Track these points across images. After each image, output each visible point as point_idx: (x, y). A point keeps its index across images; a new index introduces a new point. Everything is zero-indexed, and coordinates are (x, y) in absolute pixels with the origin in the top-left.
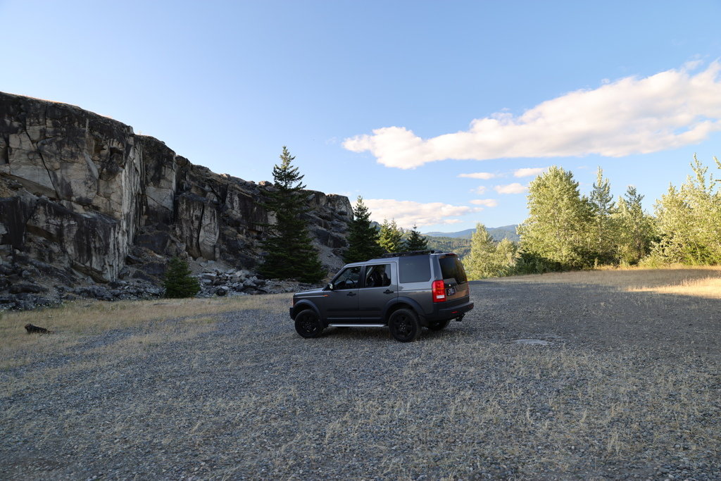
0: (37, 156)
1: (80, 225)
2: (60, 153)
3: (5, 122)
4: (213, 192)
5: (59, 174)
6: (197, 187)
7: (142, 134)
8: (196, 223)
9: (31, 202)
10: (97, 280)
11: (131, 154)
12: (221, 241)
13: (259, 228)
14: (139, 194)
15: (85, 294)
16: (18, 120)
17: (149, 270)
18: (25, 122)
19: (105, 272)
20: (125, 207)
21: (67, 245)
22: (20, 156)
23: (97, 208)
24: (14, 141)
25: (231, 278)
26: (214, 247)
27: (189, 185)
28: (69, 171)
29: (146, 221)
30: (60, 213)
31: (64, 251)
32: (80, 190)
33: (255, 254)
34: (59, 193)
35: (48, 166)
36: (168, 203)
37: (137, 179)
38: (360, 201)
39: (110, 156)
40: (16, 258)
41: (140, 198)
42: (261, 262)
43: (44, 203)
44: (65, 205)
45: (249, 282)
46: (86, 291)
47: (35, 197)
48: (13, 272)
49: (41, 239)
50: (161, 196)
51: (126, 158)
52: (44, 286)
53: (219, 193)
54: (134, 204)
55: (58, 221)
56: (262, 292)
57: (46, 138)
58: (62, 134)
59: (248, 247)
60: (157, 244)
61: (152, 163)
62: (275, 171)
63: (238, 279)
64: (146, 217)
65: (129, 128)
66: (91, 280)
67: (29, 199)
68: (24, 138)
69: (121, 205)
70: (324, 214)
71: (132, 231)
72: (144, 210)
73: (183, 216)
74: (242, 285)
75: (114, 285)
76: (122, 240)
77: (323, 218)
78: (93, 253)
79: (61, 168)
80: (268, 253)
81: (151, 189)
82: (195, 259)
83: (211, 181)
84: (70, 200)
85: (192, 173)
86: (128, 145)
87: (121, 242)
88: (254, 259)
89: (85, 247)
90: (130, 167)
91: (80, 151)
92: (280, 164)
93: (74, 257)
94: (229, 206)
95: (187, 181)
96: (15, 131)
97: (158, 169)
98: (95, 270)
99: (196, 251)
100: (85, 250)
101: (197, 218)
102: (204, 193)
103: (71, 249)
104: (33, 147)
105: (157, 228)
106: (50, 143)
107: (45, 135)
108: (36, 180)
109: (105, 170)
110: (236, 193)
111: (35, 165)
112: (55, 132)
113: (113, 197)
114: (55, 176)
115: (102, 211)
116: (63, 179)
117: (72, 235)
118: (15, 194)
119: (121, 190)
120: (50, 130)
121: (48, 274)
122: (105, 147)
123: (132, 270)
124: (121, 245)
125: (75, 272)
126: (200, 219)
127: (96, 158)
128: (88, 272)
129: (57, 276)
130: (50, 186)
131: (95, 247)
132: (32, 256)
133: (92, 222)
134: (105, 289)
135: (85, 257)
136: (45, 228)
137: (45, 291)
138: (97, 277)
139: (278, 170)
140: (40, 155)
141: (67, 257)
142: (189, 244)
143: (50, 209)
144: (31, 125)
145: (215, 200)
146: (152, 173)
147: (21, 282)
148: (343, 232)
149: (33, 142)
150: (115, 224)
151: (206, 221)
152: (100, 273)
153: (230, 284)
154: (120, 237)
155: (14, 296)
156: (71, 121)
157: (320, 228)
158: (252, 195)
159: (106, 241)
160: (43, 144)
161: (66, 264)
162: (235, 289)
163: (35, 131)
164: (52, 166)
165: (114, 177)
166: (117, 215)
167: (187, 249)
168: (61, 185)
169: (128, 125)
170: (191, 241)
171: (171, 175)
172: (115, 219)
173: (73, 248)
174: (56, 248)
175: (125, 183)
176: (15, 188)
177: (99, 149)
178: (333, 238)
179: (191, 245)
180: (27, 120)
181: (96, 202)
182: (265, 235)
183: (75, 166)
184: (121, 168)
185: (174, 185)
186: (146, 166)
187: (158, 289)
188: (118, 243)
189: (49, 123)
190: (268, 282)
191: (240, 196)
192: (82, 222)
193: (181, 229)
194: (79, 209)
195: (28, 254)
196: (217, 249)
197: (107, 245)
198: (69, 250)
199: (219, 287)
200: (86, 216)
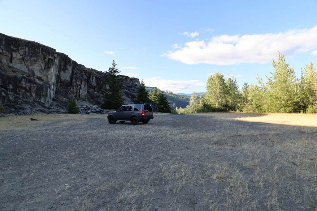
0: (22, 61)
1: (37, 86)
2: (31, 60)
3: (11, 48)
4: (85, 75)
5: (30, 67)
6: (80, 73)
7: (59, 52)
8: (79, 87)
9: (20, 77)
10: (43, 106)
11: (56, 61)
12: (88, 94)
13: (103, 90)
14: (58, 75)
15: (40, 111)
16: (15, 47)
17: (61, 104)
18: (18, 48)
19: (46, 104)
20: (53, 80)
21: (32, 93)
22: (16, 60)
23: (43, 80)
24: (14, 55)
25: (91, 108)
26: (85, 96)
27: (76, 72)
28: (34, 66)
29: (60, 85)
30: (30, 81)
31: (32, 96)
32: (38, 74)
33: (100, 99)
34: (30, 75)
35: (26, 64)
36: (68, 79)
37: (57, 70)
38: (142, 81)
39: (48, 61)
40: (16, 97)
41: (58, 77)
42: (103, 103)
43: (24, 78)
44: (32, 79)
45: (98, 110)
46: (40, 110)
47: (21, 75)
48: (15, 102)
49: (23, 91)
50: (66, 76)
51: (54, 62)
52: (26, 107)
53: (88, 76)
54: (56, 79)
55: (29, 85)
56: (103, 114)
57: (26, 54)
58: (31, 53)
59: (98, 97)
60: (64, 94)
61: (63, 63)
62: (109, 69)
63: (94, 109)
64: (60, 84)
65: (55, 50)
66: (40, 106)
67: (19, 76)
68: (18, 54)
69: (52, 79)
70: (129, 85)
71: (55, 89)
72: (59, 81)
73: (74, 84)
74: (95, 111)
75: (49, 108)
76: (51, 92)
77: (128, 87)
78: (42, 96)
79: (31, 65)
80: (105, 99)
81: (62, 73)
82: (78, 100)
83: (85, 71)
84: (34, 77)
85: (78, 67)
86: (55, 57)
87: (51, 93)
88: (100, 102)
89: (39, 94)
90: (55, 65)
91: (38, 59)
92: (112, 66)
93: (35, 98)
94: (92, 81)
95: (76, 71)
96: (14, 51)
97: (65, 66)
98: (42, 103)
99: (79, 97)
100: (39, 95)
101: (79, 85)
102: (82, 76)
103: (34, 95)
104: (21, 57)
105: (64, 88)
106: (27, 56)
107: (25, 53)
108: (22, 69)
109: (46, 66)
110: (94, 76)
111: (22, 64)
112: (29, 52)
113: (49, 76)
114: (29, 68)
115: (45, 81)
116: (31, 69)
117: (34, 90)
118: (15, 74)
119: (52, 74)
120: (27, 51)
121: (26, 103)
122: (47, 58)
123: (55, 103)
124: (51, 94)
125: (35, 103)
126: (80, 85)
127: (43, 62)
128: (40, 103)
129: (30, 104)
130: (27, 71)
131: (43, 95)
132: (21, 97)
133: (42, 85)
134: (46, 109)
135: (39, 98)
136: (25, 87)
137: (26, 109)
138: (43, 105)
139: (110, 69)
140: (24, 60)
141: (32, 98)
142: (76, 95)
143: (27, 80)
144: (20, 49)
145: (86, 78)
146: (63, 67)
147: (18, 106)
148: (135, 93)
149: (21, 55)
150: (50, 86)
151: (83, 86)
152: (44, 104)
153: (91, 110)
154: (51, 91)
155: (16, 110)
156: (35, 48)
157: (126, 91)
158: (101, 77)
159: (46, 92)
160: (25, 56)
161: (32, 100)
162: (92, 112)
163: (22, 51)
164: (28, 65)
165: (50, 69)
166: (50, 83)
167: (75, 97)
168: (31, 71)
169: (54, 49)
170: (77, 94)
171: (70, 68)
172: (49, 84)
173: (34, 94)
174: (29, 94)
175: (53, 71)
176: (14, 72)
177: (44, 58)
178: (131, 95)
179: (77, 95)
180: (19, 47)
181: (43, 78)
182: (105, 93)
183: (36, 65)
184: (52, 66)
185: (71, 72)
186: (61, 64)
187: (64, 111)
188: (50, 93)
189: (27, 49)
190: (105, 110)
191: (96, 77)
192: (38, 85)
193: (73, 89)
194: (37, 81)
195: (19, 96)
196: (86, 97)
197: (47, 94)
198: (33, 95)
199: (87, 111)
200: (40, 83)
